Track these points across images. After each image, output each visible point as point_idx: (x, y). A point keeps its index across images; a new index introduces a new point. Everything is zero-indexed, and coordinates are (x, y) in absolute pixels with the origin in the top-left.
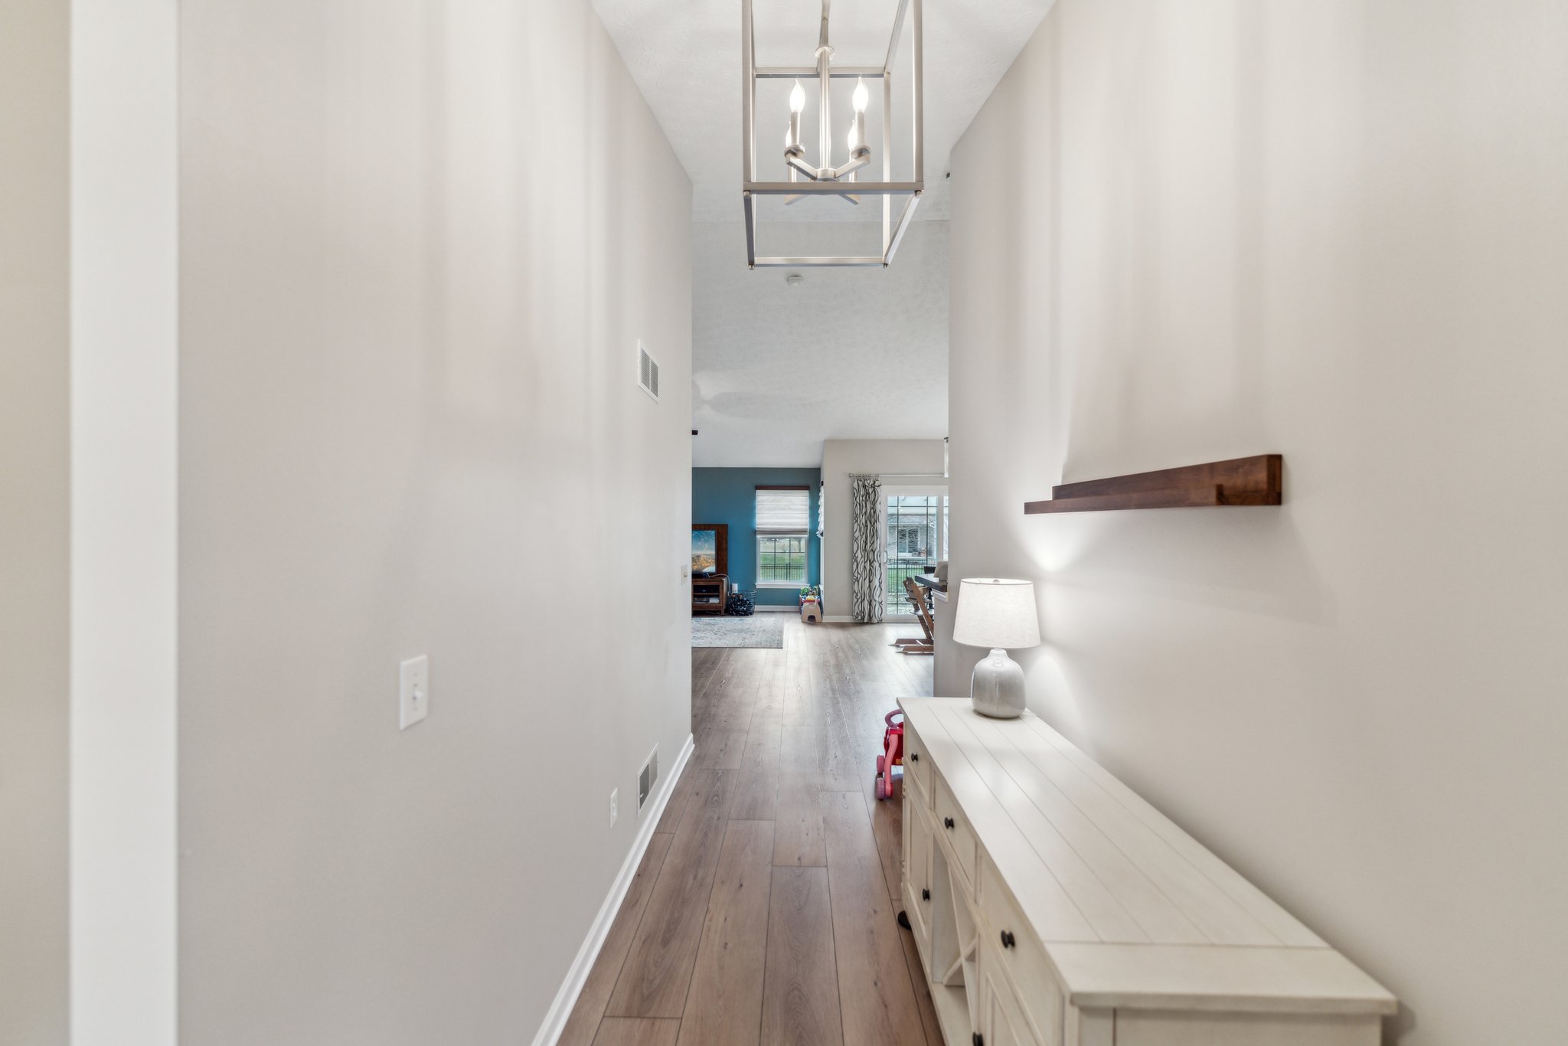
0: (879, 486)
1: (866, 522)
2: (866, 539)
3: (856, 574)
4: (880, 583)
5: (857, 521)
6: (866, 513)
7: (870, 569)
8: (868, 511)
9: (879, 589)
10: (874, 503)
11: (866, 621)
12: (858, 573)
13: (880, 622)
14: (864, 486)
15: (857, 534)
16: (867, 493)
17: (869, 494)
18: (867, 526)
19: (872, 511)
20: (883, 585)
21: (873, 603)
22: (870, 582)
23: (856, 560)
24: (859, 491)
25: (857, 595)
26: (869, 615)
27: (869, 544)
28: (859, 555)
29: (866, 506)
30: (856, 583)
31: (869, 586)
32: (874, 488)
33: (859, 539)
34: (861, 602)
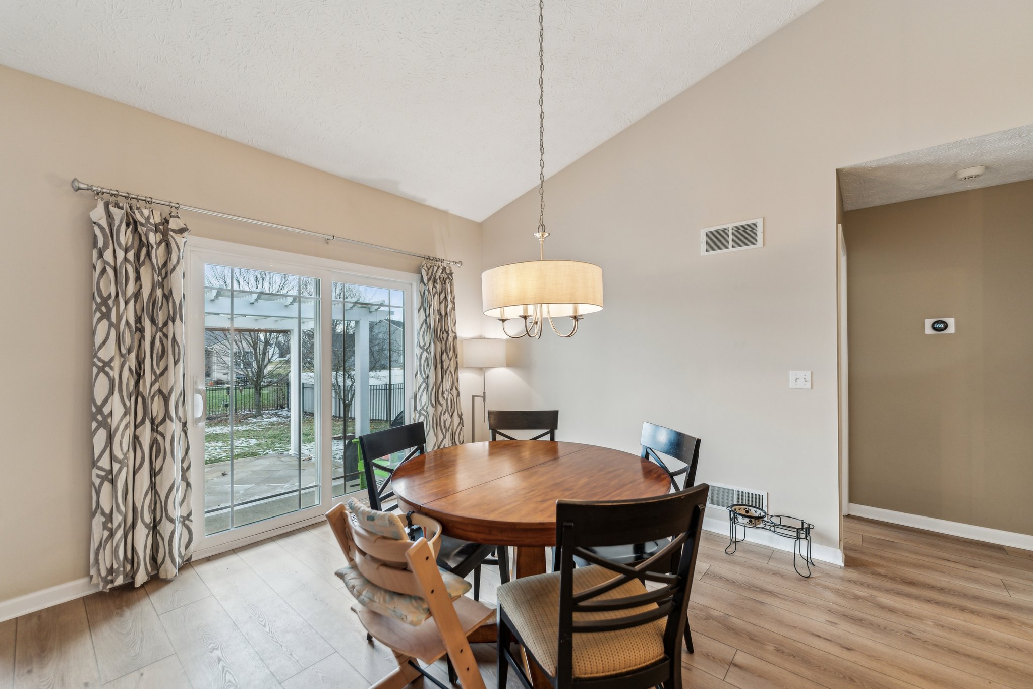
0: (181, 231)
1: (138, 320)
2: (140, 362)
3: (105, 462)
4: (185, 471)
5: (106, 316)
6: (137, 295)
7: (154, 442)
8: (146, 292)
9: (183, 484)
10: (165, 272)
11: (141, 577)
12: (112, 458)
13: (187, 564)
14: (131, 223)
15: (109, 352)
16: (142, 244)
17: (149, 246)
18: (141, 330)
19: (159, 292)
20: (192, 476)
21: (166, 528)
22: (153, 474)
23: (104, 424)
24: (112, 234)
25: (110, 517)
26: (154, 559)
27: (148, 377)
28: (116, 406)
29: (138, 278)
30: (107, 486)
31: (153, 486)
32: (165, 234)
33: (116, 364)
34: (125, 536)
